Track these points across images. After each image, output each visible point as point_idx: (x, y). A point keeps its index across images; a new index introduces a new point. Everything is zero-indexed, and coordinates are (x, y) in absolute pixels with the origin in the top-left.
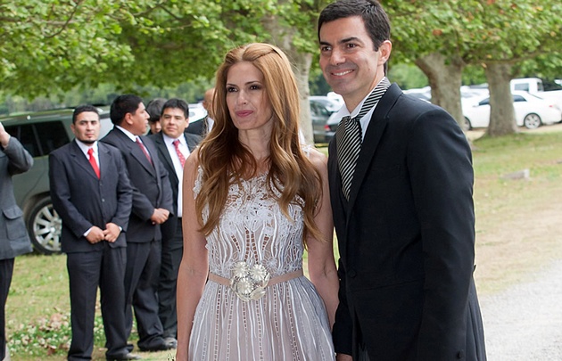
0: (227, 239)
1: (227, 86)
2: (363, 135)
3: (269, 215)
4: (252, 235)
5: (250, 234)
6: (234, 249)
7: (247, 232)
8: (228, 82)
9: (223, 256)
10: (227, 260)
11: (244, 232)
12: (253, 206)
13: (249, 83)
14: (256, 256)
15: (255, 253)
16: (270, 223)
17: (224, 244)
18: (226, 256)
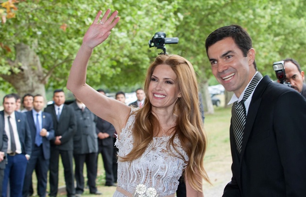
0: (134, 171)
1: (152, 77)
2: (247, 113)
3: (164, 163)
4: (151, 172)
5: (149, 171)
6: (138, 177)
7: (148, 170)
8: (153, 75)
9: (130, 179)
10: (132, 182)
11: (146, 169)
12: (155, 155)
13: (166, 79)
14: (151, 183)
15: (151, 180)
16: (163, 167)
17: (132, 173)
18: (132, 179)
